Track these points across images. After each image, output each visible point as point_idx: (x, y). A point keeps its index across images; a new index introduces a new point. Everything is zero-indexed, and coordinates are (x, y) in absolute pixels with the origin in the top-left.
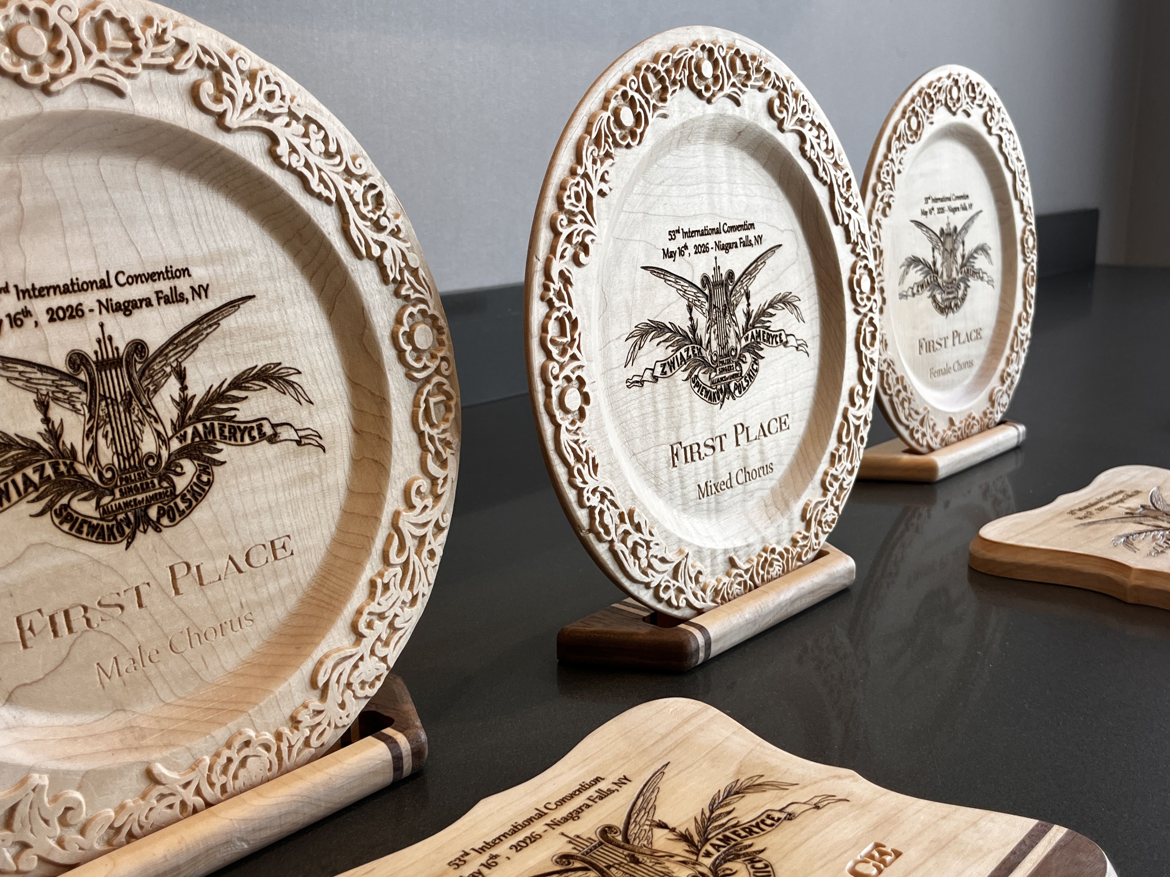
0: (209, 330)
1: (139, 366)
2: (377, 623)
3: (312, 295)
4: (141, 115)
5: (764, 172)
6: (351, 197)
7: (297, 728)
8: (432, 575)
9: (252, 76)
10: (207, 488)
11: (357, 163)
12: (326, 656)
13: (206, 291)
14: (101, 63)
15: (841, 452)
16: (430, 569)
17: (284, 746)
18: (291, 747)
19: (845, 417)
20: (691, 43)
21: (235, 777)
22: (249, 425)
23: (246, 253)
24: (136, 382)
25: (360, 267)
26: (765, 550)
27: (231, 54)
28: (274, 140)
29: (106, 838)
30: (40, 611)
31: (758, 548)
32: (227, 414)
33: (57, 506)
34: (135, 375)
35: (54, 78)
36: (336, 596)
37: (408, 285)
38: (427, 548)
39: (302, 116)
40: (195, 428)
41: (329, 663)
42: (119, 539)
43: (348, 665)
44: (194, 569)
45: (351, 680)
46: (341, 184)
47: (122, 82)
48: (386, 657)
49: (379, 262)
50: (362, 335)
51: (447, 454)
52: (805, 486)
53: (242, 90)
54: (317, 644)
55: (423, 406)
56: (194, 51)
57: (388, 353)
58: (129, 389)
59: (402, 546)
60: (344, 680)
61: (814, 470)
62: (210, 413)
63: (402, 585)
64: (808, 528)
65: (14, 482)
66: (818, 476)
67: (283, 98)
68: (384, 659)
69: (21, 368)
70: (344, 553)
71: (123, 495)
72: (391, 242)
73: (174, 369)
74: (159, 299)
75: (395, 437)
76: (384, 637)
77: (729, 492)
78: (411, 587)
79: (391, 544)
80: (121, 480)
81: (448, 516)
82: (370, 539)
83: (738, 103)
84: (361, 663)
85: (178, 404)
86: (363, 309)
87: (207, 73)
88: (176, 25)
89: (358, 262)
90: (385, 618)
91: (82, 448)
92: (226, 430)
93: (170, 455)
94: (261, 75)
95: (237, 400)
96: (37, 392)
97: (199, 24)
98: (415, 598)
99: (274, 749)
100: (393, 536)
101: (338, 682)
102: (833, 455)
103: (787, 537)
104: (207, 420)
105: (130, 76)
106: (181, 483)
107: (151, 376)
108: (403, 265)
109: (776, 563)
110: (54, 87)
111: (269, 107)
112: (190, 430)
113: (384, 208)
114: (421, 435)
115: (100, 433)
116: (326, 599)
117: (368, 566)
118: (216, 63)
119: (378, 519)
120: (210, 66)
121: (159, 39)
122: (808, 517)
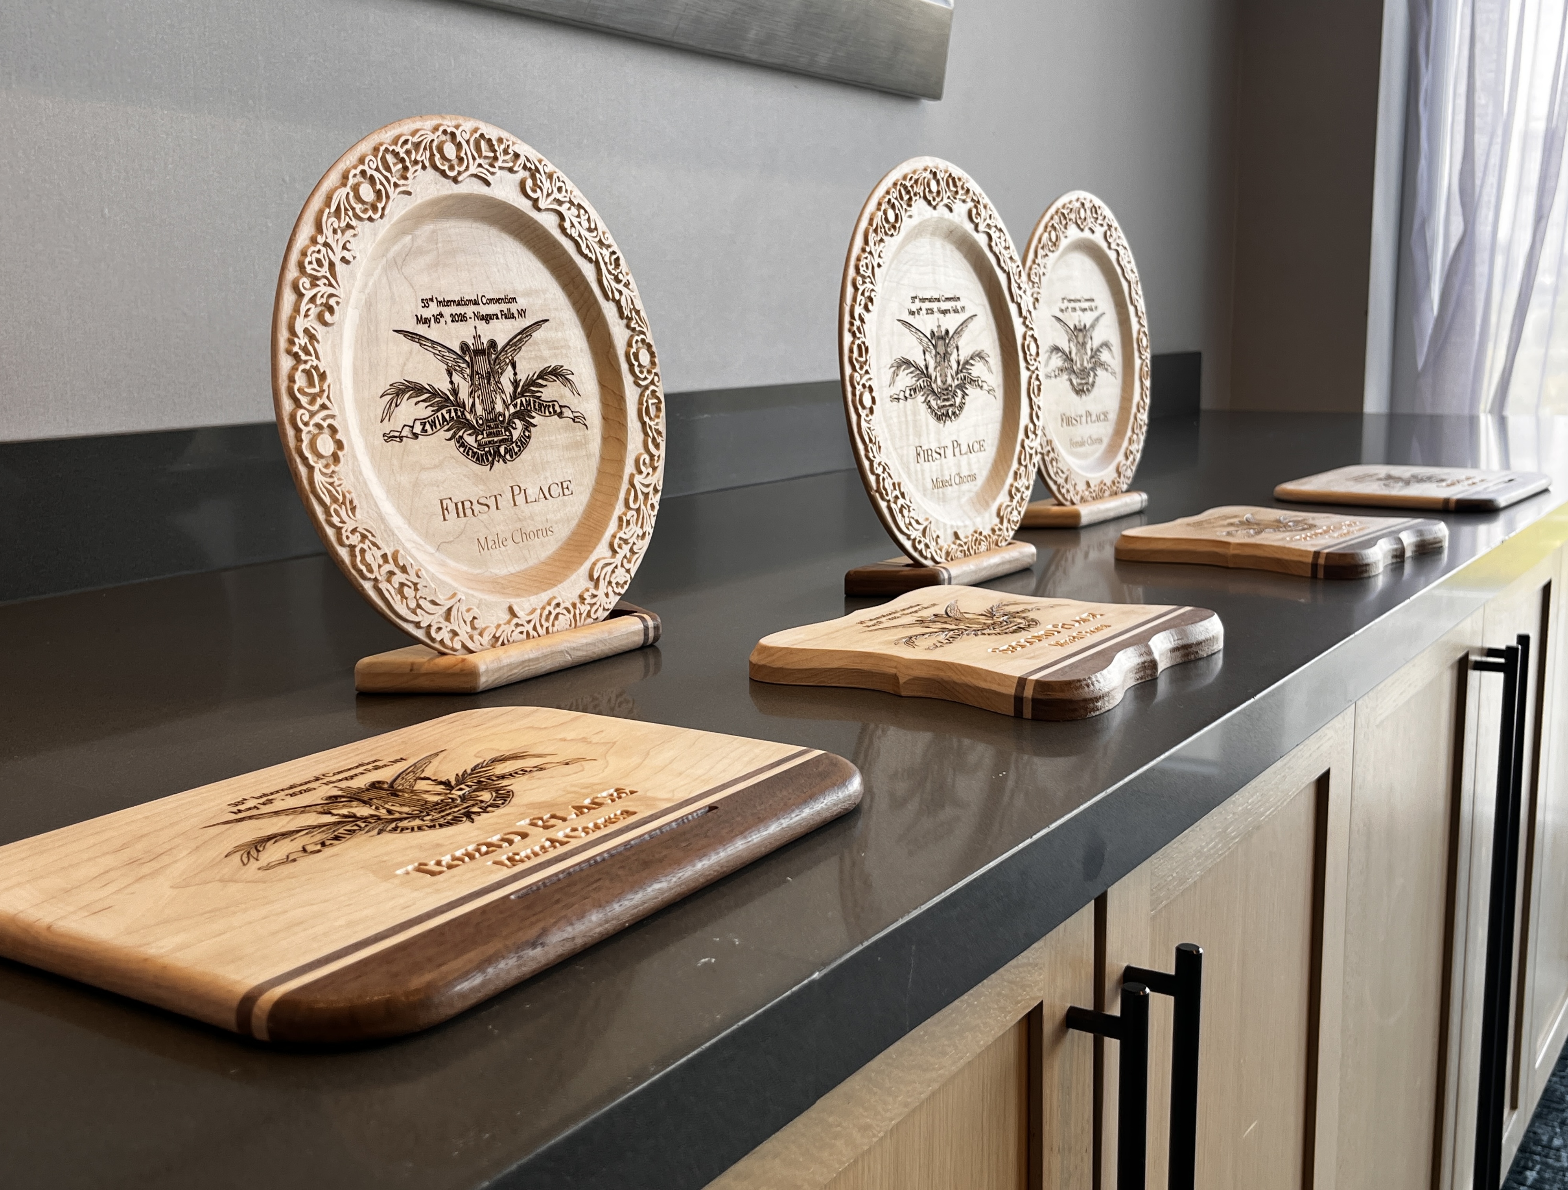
0: (527, 339)
1: (493, 356)
2: (624, 546)
3: (579, 323)
4: (497, 197)
5: (965, 261)
6: (603, 258)
7: (584, 603)
8: (653, 520)
9: (550, 176)
10: (528, 440)
11: (606, 236)
12: (598, 560)
13: (524, 313)
14: (480, 165)
15: (1021, 471)
16: (652, 516)
17: (577, 612)
18: (581, 614)
19: (1023, 447)
20: (923, 168)
21: (553, 625)
22: (548, 404)
23: (544, 291)
24: (492, 366)
25: (607, 306)
26: (976, 532)
27: (540, 161)
28: (562, 217)
29: (491, 643)
30: (450, 499)
31: (971, 531)
32: (536, 394)
33: (457, 436)
34: (492, 362)
35: (459, 173)
36: (599, 524)
37: (634, 321)
38: (650, 502)
39: (576, 204)
40: (521, 400)
41: (599, 565)
42: (487, 463)
43: (609, 569)
44: (523, 491)
45: (612, 580)
46: (598, 249)
47: (489, 178)
48: (629, 569)
49: (618, 303)
50: (608, 352)
51: (659, 440)
52: (998, 493)
53: (546, 185)
54: (591, 552)
55: (645, 404)
56: (522, 160)
57: (624, 367)
58: (489, 370)
59: (636, 498)
60: (607, 579)
61: (1004, 482)
62: (528, 392)
63: (637, 523)
64: (1002, 522)
65: (437, 416)
66: (1006, 487)
67: (566, 191)
68: (628, 571)
69: (440, 348)
70: (600, 497)
71: (488, 436)
72: (625, 291)
73: (510, 361)
74: (502, 315)
75: (629, 424)
76: (628, 556)
77: (949, 488)
78: (642, 527)
79: (630, 494)
80: (487, 426)
81: (661, 483)
82: (618, 490)
83: (951, 210)
84: (616, 570)
85: (513, 383)
86: (609, 334)
87: (527, 174)
88: (514, 143)
89: (606, 302)
90: (628, 543)
91: (468, 403)
92: (537, 404)
93: (510, 415)
94: (555, 176)
95: (542, 386)
96: (447, 365)
97: (523, 143)
98: (644, 534)
99: (572, 613)
100: (631, 490)
101: (604, 579)
102: (1016, 473)
103: (988, 527)
104: (527, 396)
105: (493, 174)
106: (516, 434)
107: (499, 364)
108: (632, 307)
109: (982, 543)
110: (460, 179)
111: (560, 197)
112: (519, 401)
113: (620, 268)
114: (644, 424)
115: (476, 394)
116: (592, 525)
117: (617, 507)
118: (533, 167)
119: (621, 477)
120: (530, 169)
121: (506, 152)
122: (1001, 514)
